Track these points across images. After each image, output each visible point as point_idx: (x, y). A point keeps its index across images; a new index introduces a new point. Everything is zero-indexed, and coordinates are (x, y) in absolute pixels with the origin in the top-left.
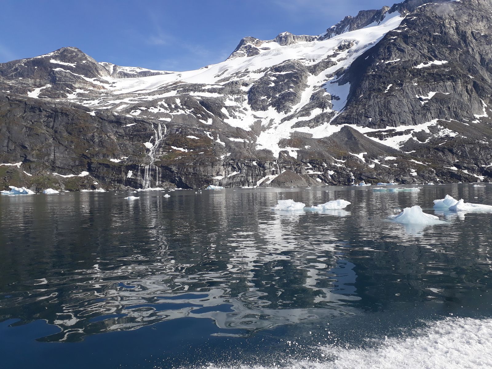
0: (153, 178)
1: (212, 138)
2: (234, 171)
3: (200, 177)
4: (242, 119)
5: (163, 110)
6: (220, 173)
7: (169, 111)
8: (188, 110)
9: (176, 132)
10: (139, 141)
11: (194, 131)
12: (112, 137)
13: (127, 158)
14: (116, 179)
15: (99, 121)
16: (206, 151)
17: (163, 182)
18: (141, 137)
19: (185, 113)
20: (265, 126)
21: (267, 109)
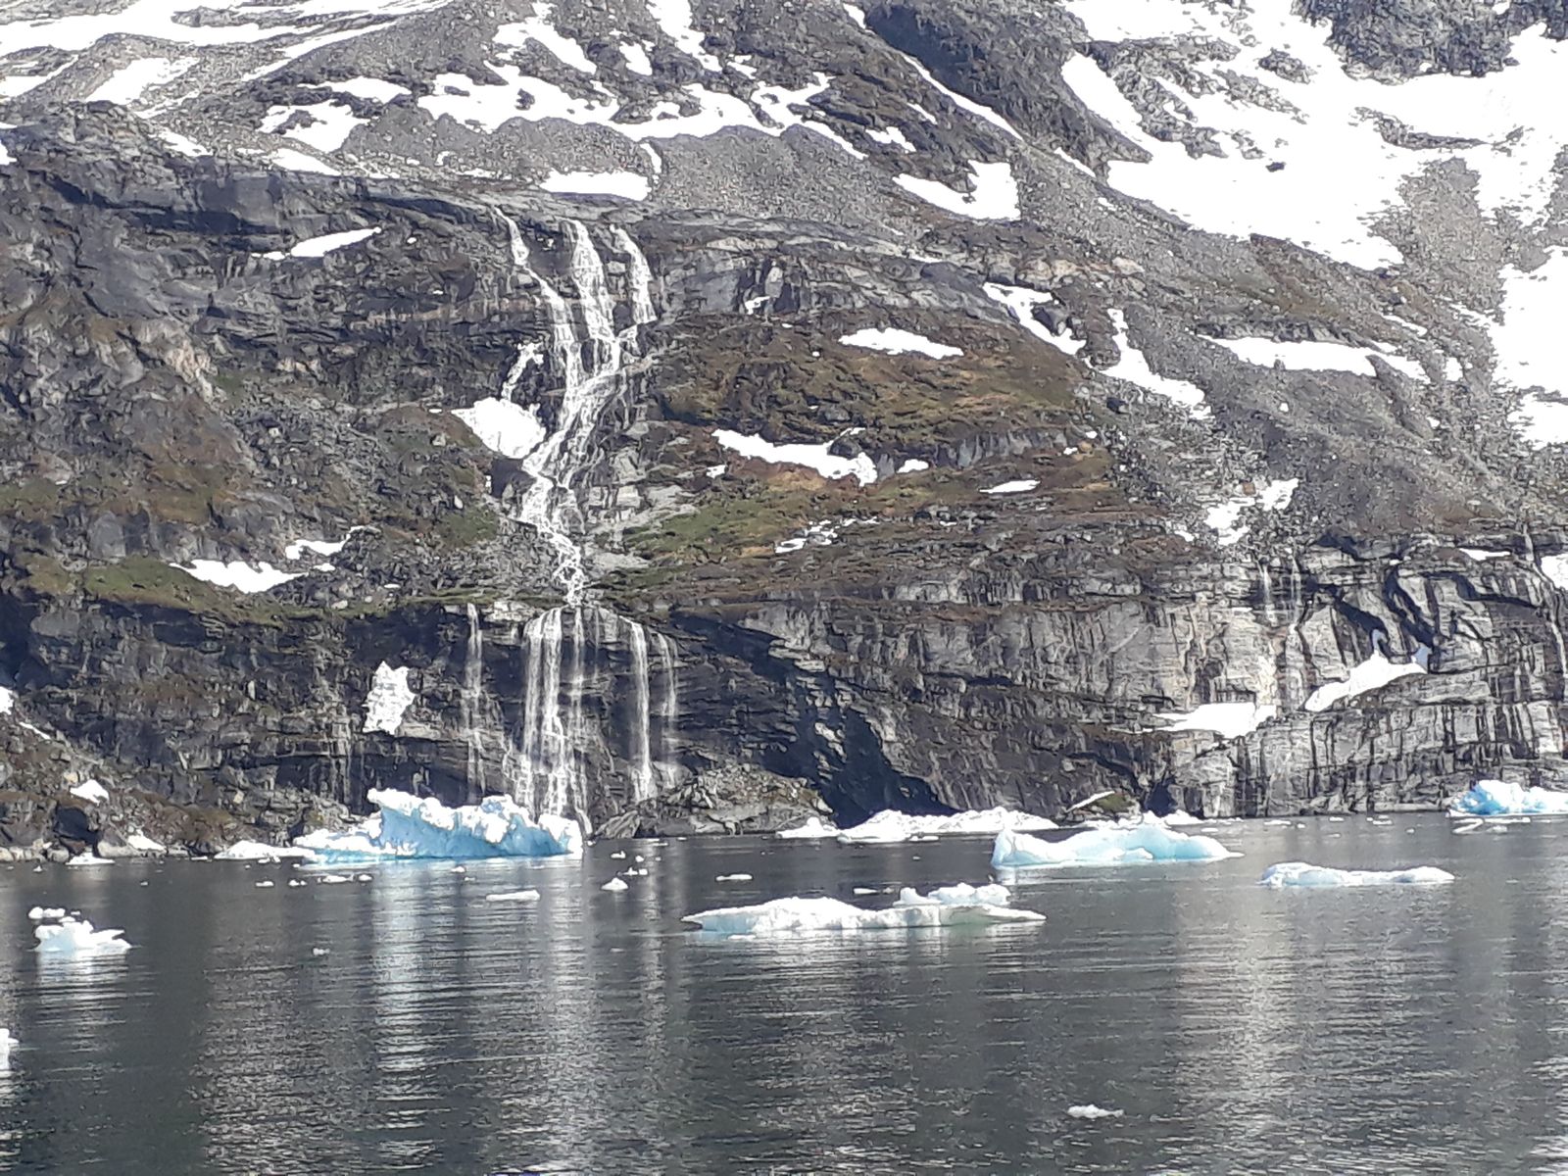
0: (604, 732)
1: (1067, 344)
2: (1366, 654)
3: (1045, 711)
4: (1274, 155)
5: (551, 102)
6: (1232, 674)
7: (614, 107)
8: (778, 91)
9: (738, 301)
10: (418, 390)
11: (903, 288)
12: (181, 358)
13: (337, 547)
14: (269, 748)
15: (50, 220)
16: (1050, 471)
17: (692, 762)
18: (428, 358)
19: (754, 123)
20: (1526, 219)
21: (1502, 59)
